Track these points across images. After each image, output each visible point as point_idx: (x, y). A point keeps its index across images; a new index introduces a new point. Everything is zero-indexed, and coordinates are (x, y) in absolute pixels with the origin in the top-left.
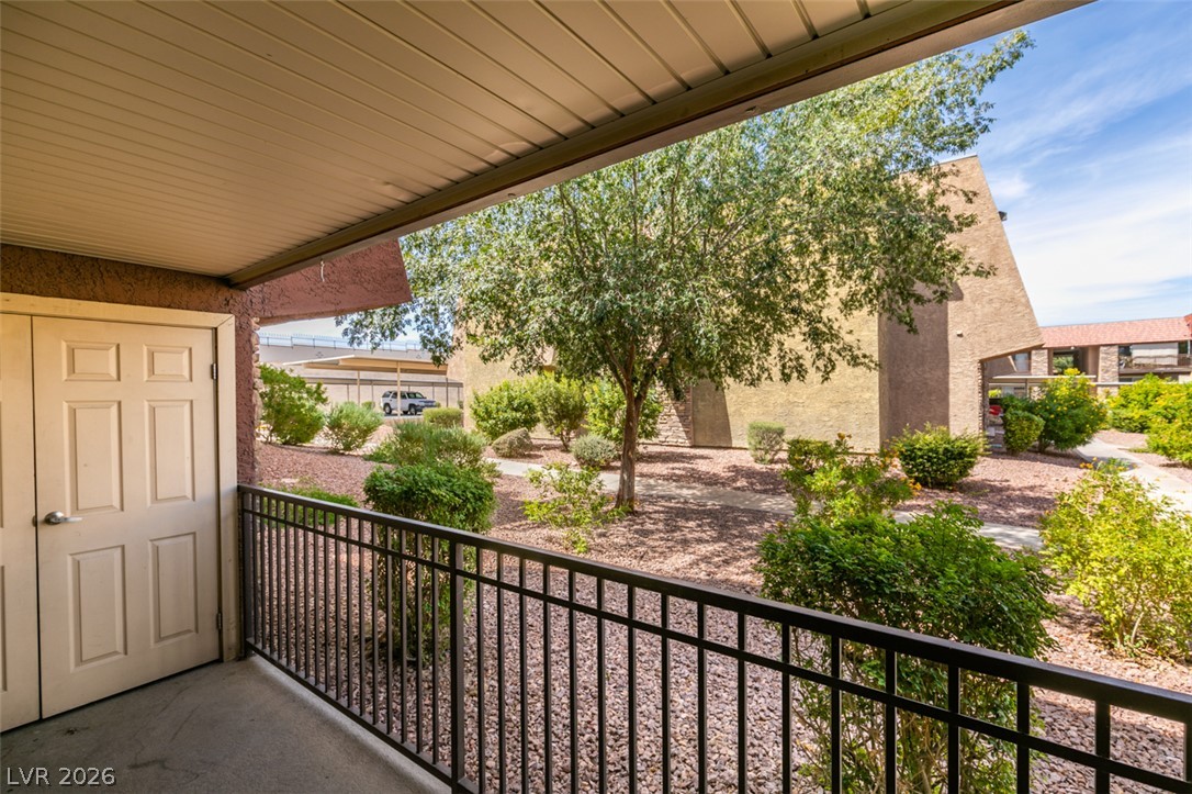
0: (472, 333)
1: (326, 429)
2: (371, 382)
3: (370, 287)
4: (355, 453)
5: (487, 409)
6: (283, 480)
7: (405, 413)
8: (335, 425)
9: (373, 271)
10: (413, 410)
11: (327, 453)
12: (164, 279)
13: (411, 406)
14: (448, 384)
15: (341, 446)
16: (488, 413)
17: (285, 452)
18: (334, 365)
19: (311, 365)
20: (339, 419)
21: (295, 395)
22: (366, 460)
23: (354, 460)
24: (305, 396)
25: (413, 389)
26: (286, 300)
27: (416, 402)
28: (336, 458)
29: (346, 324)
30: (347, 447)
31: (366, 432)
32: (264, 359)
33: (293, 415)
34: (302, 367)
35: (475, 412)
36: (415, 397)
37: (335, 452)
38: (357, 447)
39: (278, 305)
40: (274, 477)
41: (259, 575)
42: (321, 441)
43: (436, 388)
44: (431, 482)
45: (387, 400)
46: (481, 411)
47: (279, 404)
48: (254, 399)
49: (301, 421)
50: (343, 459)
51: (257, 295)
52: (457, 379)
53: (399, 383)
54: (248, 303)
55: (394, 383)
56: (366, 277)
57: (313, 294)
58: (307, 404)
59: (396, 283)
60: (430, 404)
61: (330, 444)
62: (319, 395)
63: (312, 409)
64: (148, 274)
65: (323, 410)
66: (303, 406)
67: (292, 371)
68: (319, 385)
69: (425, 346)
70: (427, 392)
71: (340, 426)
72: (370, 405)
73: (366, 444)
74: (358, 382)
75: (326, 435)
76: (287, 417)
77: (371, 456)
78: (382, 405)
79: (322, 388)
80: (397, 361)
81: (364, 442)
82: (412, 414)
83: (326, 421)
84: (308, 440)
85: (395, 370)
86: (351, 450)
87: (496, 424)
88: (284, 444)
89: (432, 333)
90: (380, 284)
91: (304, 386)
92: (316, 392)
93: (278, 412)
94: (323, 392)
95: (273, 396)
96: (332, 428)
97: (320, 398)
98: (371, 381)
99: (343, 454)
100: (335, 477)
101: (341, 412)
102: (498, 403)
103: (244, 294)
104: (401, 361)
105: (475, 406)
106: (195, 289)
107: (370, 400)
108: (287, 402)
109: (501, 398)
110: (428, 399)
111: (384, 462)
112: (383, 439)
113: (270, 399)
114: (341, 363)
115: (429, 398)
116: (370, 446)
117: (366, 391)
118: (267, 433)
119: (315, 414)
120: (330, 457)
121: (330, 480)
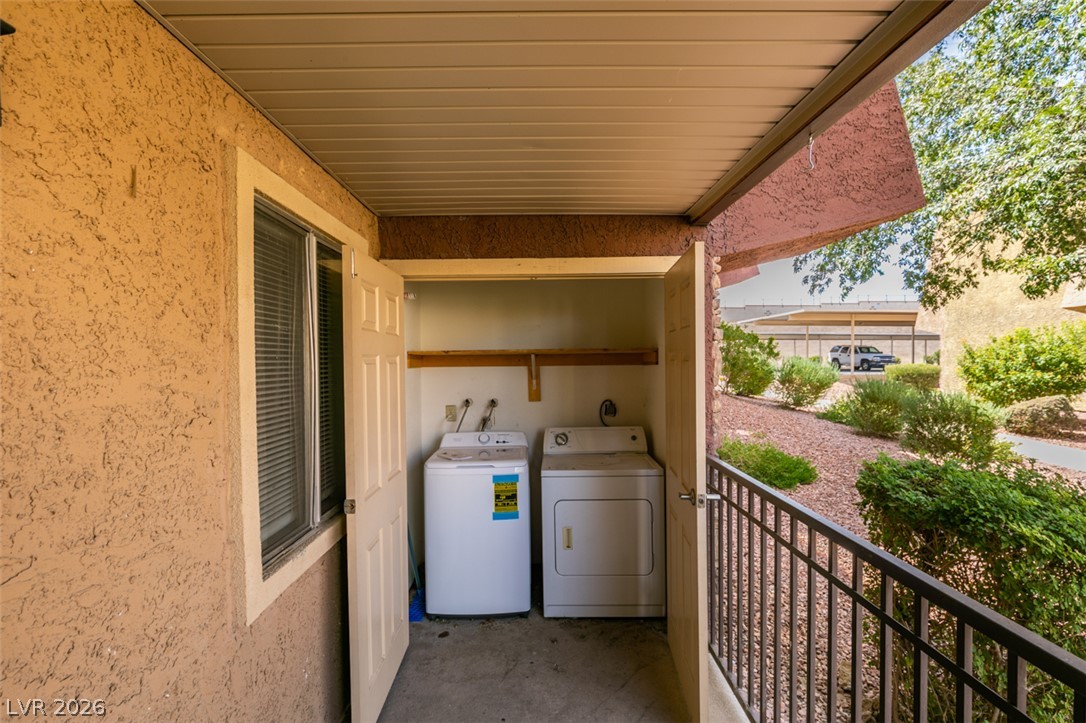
0: (993, 258)
1: (777, 383)
2: (818, 337)
3: (859, 197)
4: (806, 410)
5: (986, 367)
6: (738, 431)
7: (856, 369)
8: (786, 380)
9: (865, 173)
10: (865, 366)
11: (778, 407)
12: (631, 226)
13: (864, 361)
14: (914, 337)
15: (791, 400)
16: (990, 374)
17: (739, 403)
18: (783, 321)
19: (762, 323)
20: (790, 373)
21: (748, 350)
22: (819, 417)
23: (806, 417)
24: (758, 350)
25: (866, 343)
26: (751, 230)
27: (870, 357)
28: (786, 413)
29: (808, 270)
30: (798, 403)
31: (819, 387)
32: (722, 318)
33: (747, 368)
34: (753, 325)
35: (967, 371)
36: (869, 352)
37: (785, 407)
38: (808, 403)
39: (741, 238)
40: (729, 427)
41: (717, 557)
42: (771, 394)
43: (895, 342)
44: (1002, 505)
45: (836, 355)
46: (978, 370)
47: (734, 359)
48: (713, 352)
49: (753, 375)
50: (795, 415)
51: (719, 229)
52: (930, 330)
53: (853, 337)
54: (709, 239)
55: (847, 337)
56: (854, 184)
57: (782, 218)
58: (759, 358)
59: (901, 183)
60: (889, 360)
61: (781, 397)
62: (771, 349)
63: (764, 363)
64: (617, 224)
65: (775, 364)
66: (756, 360)
67: (746, 327)
68: (771, 340)
69: (910, 284)
70: (884, 347)
71: (791, 382)
72: (818, 360)
73: (819, 401)
74: (807, 337)
75: (777, 388)
76: (741, 370)
77: (824, 414)
78: (830, 360)
79: (774, 343)
80: (851, 313)
81: (816, 398)
82: (864, 370)
83: (777, 375)
84: (758, 393)
85: (848, 323)
86: (801, 405)
87: (1003, 388)
88: (738, 394)
89: (921, 267)
90: (875, 190)
91: (757, 341)
92: (768, 346)
93: (734, 365)
94: (775, 347)
95: (729, 351)
96: (783, 382)
97: (772, 353)
98: (819, 335)
99: (793, 409)
100: (788, 434)
101: (793, 366)
102: (1006, 360)
103: (705, 231)
104: (856, 313)
105: (968, 363)
106: (657, 232)
107: (817, 354)
108: (742, 357)
109: (1014, 353)
110: (885, 354)
111: (841, 423)
112: (839, 396)
113: (727, 354)
114: (790, 319)
115: (887, 352)
116: (824, 404)
117: (814, 345)
118: (724, 383)
119: (766, 368)
120: (781, 411)
121: (783, 437)
